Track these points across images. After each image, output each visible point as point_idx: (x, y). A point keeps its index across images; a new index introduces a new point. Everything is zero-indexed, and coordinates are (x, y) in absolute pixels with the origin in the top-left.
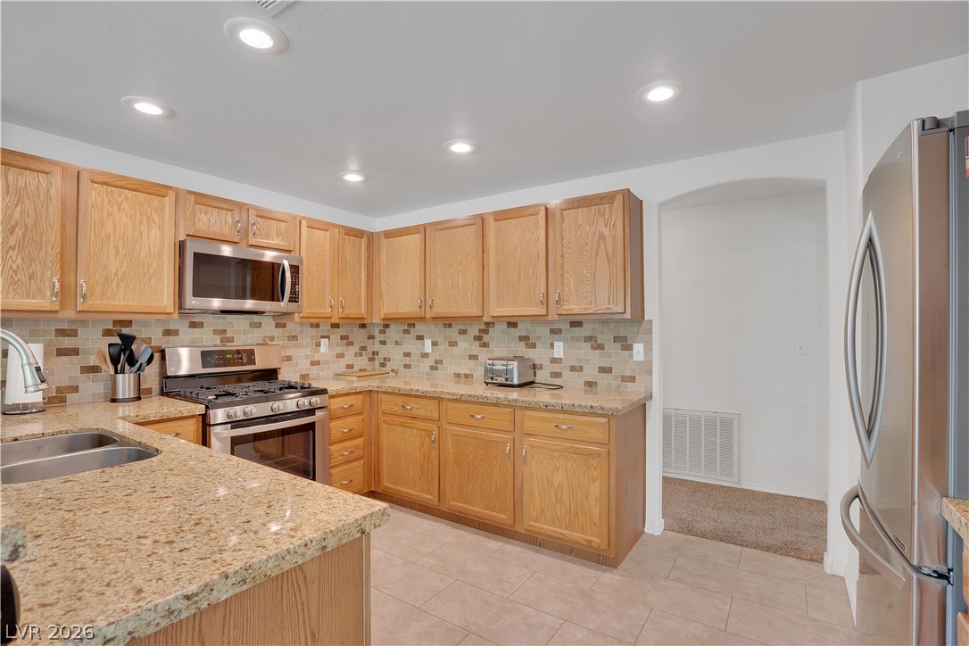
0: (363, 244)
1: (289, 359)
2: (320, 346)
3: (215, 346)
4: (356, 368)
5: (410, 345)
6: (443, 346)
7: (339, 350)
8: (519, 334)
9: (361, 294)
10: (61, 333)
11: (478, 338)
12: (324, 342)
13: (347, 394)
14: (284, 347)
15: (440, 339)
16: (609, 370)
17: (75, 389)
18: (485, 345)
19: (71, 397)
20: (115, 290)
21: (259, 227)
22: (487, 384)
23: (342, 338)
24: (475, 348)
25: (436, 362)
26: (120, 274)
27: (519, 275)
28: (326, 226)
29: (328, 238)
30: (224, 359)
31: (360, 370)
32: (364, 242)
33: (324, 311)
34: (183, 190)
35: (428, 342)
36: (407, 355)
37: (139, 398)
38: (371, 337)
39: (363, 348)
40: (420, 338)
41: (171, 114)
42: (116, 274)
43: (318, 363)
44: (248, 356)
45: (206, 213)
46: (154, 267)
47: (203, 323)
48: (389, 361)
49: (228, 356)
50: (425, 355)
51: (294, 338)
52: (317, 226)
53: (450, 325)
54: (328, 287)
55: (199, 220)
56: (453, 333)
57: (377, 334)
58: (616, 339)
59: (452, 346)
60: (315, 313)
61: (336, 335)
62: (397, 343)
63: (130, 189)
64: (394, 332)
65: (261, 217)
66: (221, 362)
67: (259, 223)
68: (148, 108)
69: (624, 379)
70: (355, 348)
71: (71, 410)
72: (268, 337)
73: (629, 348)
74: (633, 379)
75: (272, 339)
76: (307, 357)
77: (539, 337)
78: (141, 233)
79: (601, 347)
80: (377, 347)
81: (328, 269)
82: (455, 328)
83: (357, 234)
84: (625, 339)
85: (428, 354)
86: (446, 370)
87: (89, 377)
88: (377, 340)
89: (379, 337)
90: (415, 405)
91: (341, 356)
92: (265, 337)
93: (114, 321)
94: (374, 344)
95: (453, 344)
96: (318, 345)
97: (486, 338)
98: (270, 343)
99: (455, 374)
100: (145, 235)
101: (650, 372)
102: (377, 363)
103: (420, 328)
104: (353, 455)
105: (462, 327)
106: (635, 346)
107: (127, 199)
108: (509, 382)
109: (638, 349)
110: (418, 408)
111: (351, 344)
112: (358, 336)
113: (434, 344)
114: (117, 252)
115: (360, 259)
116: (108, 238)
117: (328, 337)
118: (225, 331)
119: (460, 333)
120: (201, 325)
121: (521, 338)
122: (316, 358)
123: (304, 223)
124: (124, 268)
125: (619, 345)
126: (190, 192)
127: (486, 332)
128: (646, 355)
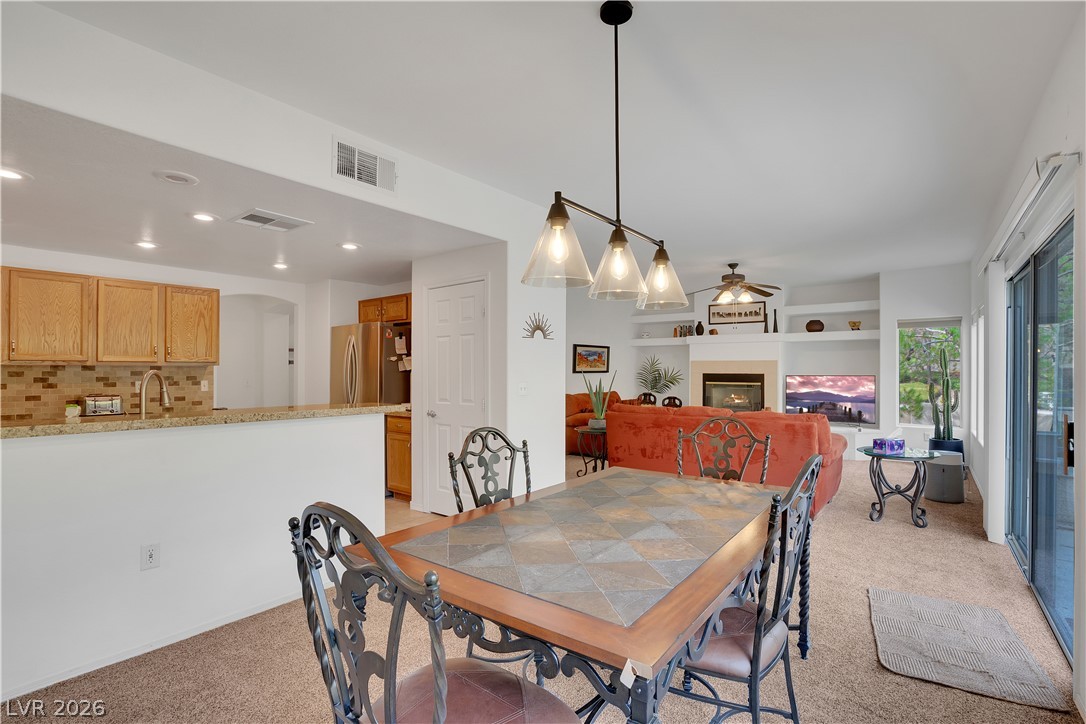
8: (96, 376)
11: (41, 380)
16: (183, 399)
18: (50, 386)
24: (36, 389)
27: (131, 331)
58: (188, 378)
69: (194, 403)
73: (198, 383)
74: (200, 403)
77: (119, 378)
79: (176, 383)
84: (195, 378)
97: (52, 380)
101: (212, 398)
105: (15, 370)
106: (202, 382)
109: (204, 385)
119: (11, 376)
121: (98, 379)
125: (190, 382)
128: (209, 388)
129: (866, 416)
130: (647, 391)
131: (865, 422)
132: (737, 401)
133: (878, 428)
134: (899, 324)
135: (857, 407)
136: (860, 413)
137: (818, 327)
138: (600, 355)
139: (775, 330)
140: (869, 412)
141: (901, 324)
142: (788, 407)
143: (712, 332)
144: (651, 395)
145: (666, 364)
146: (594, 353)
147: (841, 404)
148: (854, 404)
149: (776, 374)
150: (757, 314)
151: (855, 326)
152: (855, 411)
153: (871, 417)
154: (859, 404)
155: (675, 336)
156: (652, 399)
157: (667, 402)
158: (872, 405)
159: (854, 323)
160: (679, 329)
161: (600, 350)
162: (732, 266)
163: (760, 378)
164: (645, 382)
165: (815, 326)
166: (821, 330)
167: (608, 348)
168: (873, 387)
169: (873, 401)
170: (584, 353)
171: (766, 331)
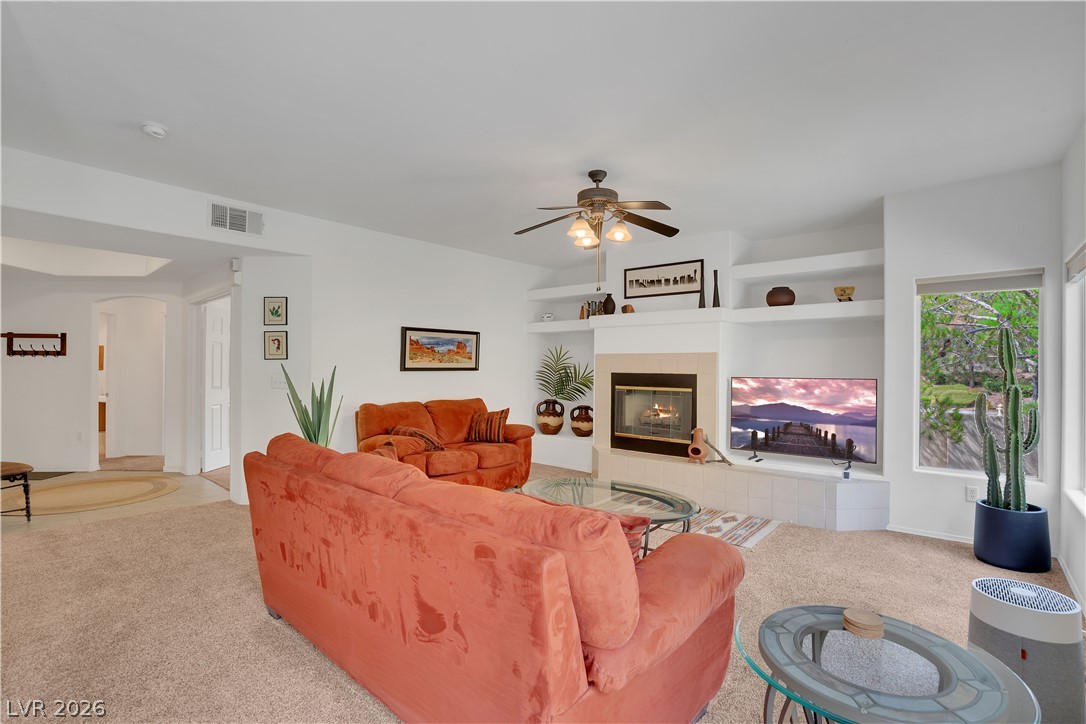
129: (860, 449)
130: (549, 397)
131: (859, 459)
132: (662, 415)
133: (880, 470)
134: (918, 286)
135: (845, 433)
136: (850, 443)
137: (785, 298)
138: (461, 345)
139: (716, 303)
140: (866, 443)
141: (923, 288)
142: (734, 429)
143: (625, 309)
144: (555, 402)
145: (576, 358)
146: (449, 342)
147: (819, 426)
148: (841, 427)
149: (714, 374)
150: (691, 279)
151: (844, 296)
152: (841, 439)
153: (869, 451)
154: (849, 427)
155: (582, 317)
156: (558, 408)
157: (576, 413)
158: (872, 429)
159: (844, 290)
160: (586, 307)
161: (461, 337)
162: (596, 176)
163: (689, 381)
164: (545, 383)
165: (780, 296)
166: (791, 303)
167: (477, 334)
168: (874, 399)
169: (873, 423)
170: (425, 341)
171: (702, 305)
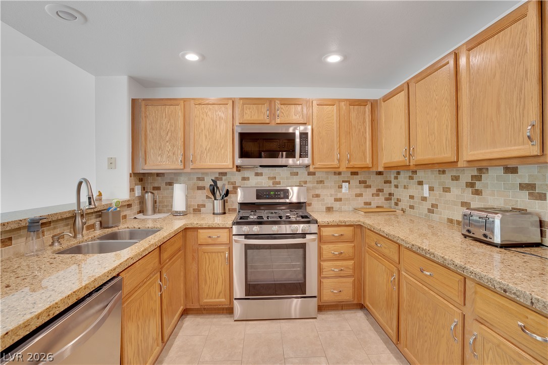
0: (367, 110)
1: (318, 196)
2: (342, 188)
3: (269, 186)
4: (373, 205)
5: (414, 190)
6: (438, 192)
7: (358, 191)
8: (520, 181)
9: (366, 149)
10: (199, 179)
11: (471, 185)
12: (345, 185)
13: (338, 226)
14: (314, 188)
15: (436, 186)
17: (204, 206)
18: (478, 193)
19: (202, 209)
20: (206, 157)
21: (283, 111)
22: (465, 236)
23: (360, 182)
24: (468, 196)
25: (433, 205)
26: (208, 149)
28: (332, 102)
29: (335, 111)
30: (269, 194)
31: (377, 207)
32: (368, 108)
33: (333, 163)
34: (237, 98)
35: (426, 187)
36: (412, 197)
37: (224, 213)
38: (388, 182)
39: (381, 190)
40: (420, 183)
41: (203, 57)
42: (206, 149)
43: (340, 200)
44: (284, 193)
45: (250, 109)
46: (223, 143)
47: (262, 173)
48: (400, 201)
49: (272, 193)
50: (424, 199)
51: (321, 182)
52: (325, 103)
53: (444, 172)
54: (335, 146)
55: (246, 113)
56: (446, 179)
57: (392, 180)
59: (446, 192)
60: (324, 165)
61: (355, 181)
62: (405, 187)
63: (211, 104)
64: (403, 178)
65: (284, 104)
66: (267, 196)
67: (282, 109)
68: (192, 57)
70: (373, 190)
71: (203, 216)
72: (303, 181)
75: (305, 182)
76: (331, 195)
78: (217, 126)
80: (393, 190)
81: (335, 133)
82: (448, 175)
83: (361, 103)
85: (426, 198)
86: (441, 214)
87: (209, 201)
88: (393, 184)
89: (394, 182)
90: (384, 245)
91: (360, 195)
92: (300, 181)
93: (219, 173)
94: (390, 187)
95: (447, 190)
96: (340, 187)
97: (478, 185)
98: (304, 185)
99: (448, 219)
100: (218, 127)
102: (393, 202)
103: (421, 175)
104: (342, 272)
105: (454, 174)
107: (210, 109)
108: (488, 240)
110: (385, 248)
111: (369, 187)
112: (377, 181)
113: (431, 189)
114: (206, 138)
115: (364, 122)
116: (202, 131)
117: (349, 182)
118: (275, 178)
119: (452, 180)
120: (261, 174)
121: (523, 186)
122: (339, 196)
123: (315, 103)
124: (209, 146)
126: (241, 99)
127: (478, 178)
